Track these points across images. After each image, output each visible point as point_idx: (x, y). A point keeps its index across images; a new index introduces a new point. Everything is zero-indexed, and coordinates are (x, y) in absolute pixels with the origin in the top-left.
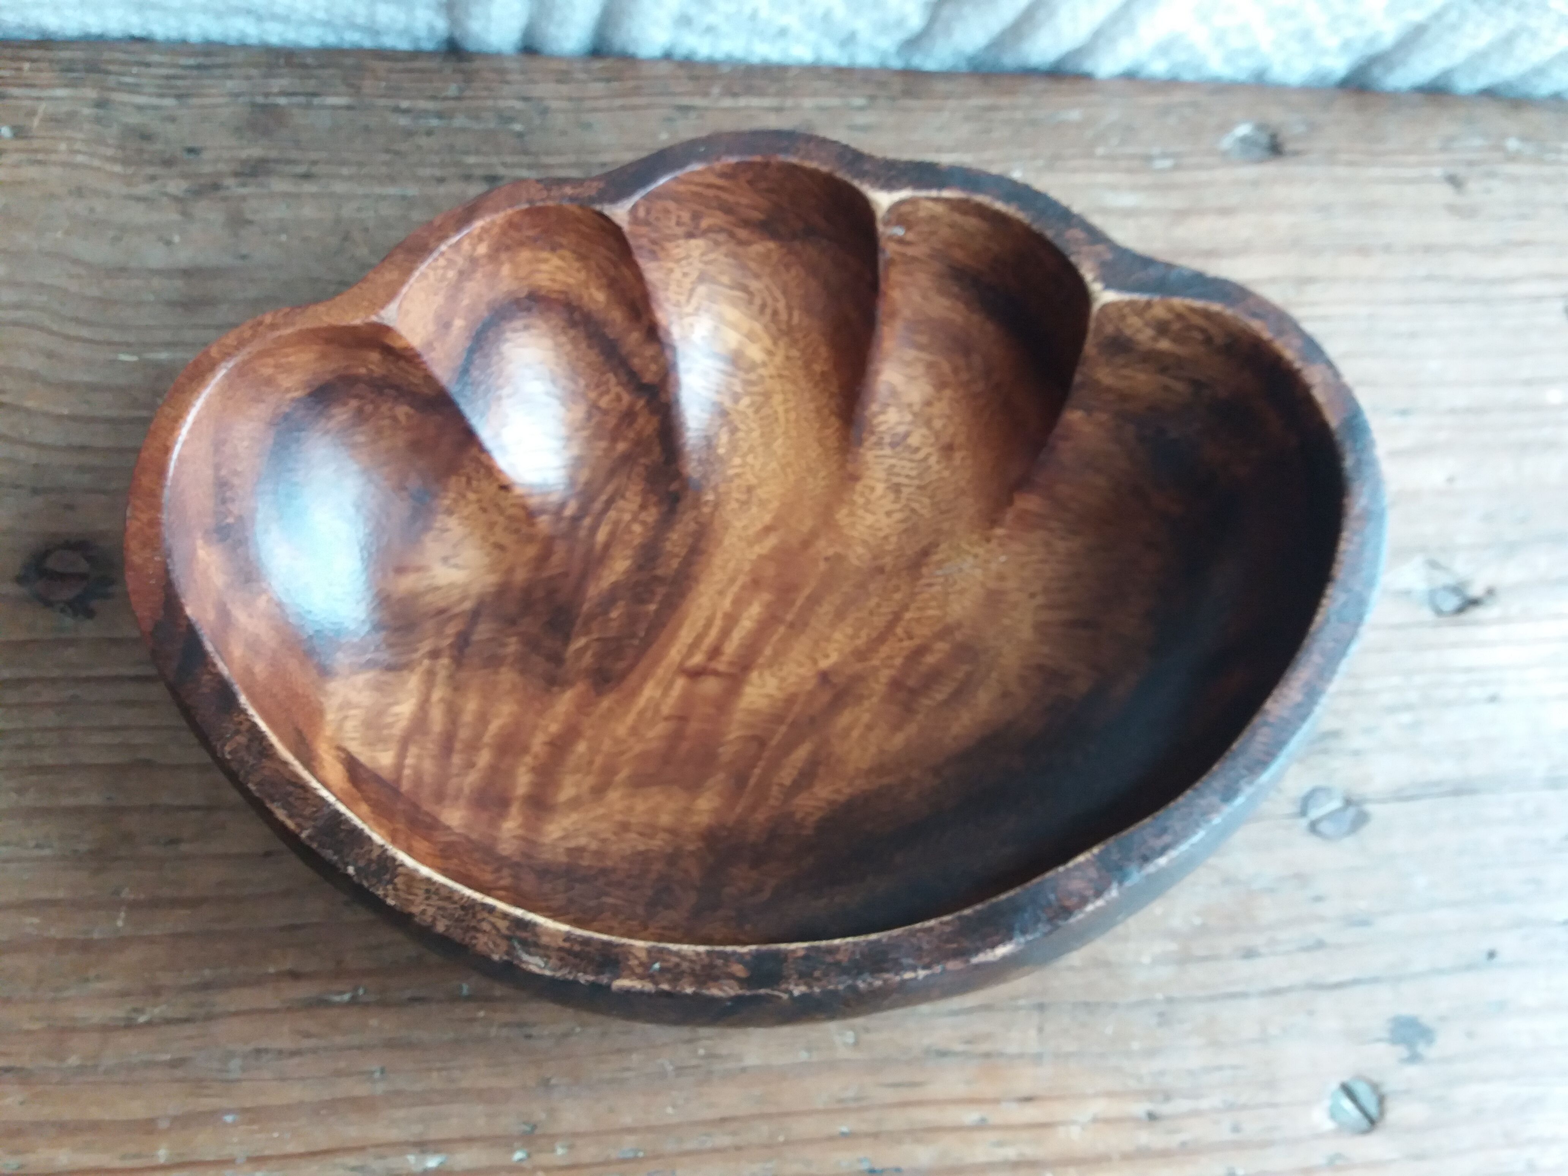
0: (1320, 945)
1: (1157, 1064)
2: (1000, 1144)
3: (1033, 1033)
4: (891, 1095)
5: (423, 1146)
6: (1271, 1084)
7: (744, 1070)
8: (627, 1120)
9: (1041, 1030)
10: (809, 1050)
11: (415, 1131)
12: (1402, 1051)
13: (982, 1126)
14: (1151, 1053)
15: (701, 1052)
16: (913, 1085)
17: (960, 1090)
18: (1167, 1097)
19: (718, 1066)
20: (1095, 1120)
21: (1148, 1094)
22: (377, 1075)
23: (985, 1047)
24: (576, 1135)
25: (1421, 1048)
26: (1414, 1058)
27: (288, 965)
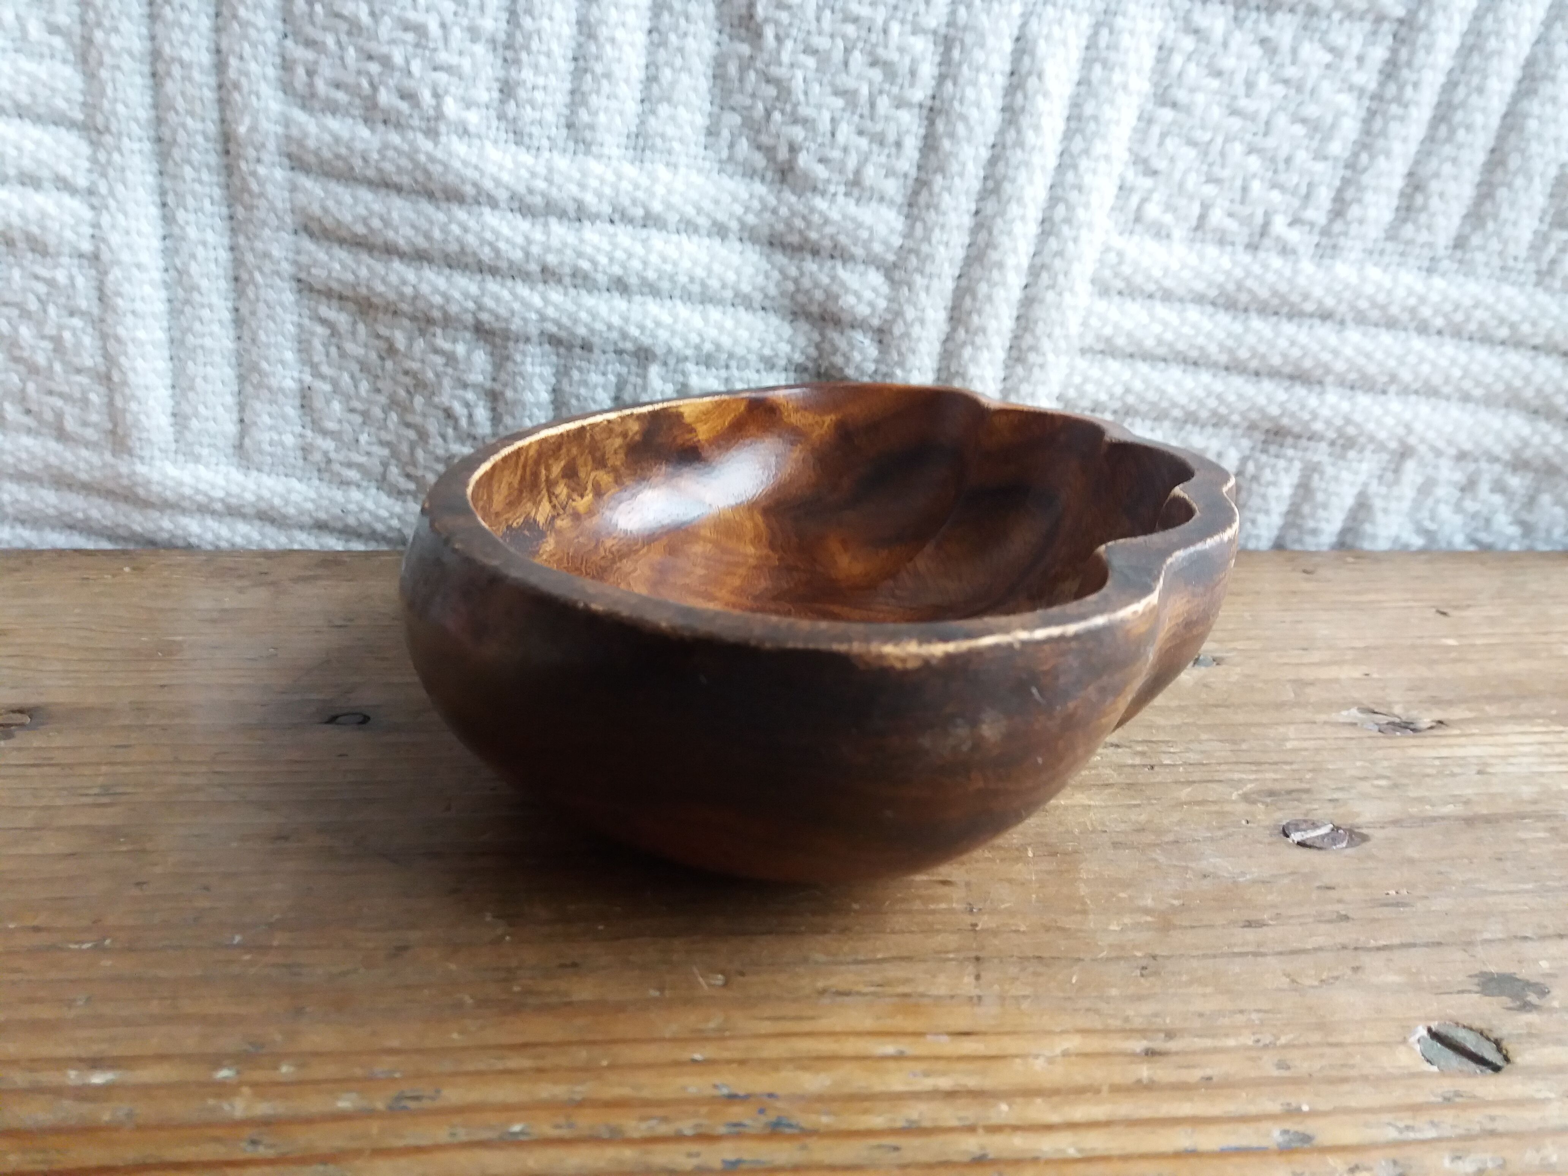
0: (1346, 918)
1: (1147, 1008)
2: (927, 1074)
3: (968, 979)
4: (766, 1027)
5: (96, 1063)
6: (1321, 1026)
7: (569, 1004)
8: (395, 1043)
9: (978, 977)
10: (661, 989)
11: (95, 1049)
12: (1506, 1000)
13: (900, 1057)
14: (1139, 998)
15: (516, 989)
16: (799, 1018)
17: (869, 1023)
18: (1170, 1035)
19: (532, 1000)
20: (1066, 1054)
21: (1142, 1032)
22: (80, 1003)
23: (901, 989)
24: (316, 1054)
25: (1532, 998)
26: (1526, 1007)
27: (36, 923)
